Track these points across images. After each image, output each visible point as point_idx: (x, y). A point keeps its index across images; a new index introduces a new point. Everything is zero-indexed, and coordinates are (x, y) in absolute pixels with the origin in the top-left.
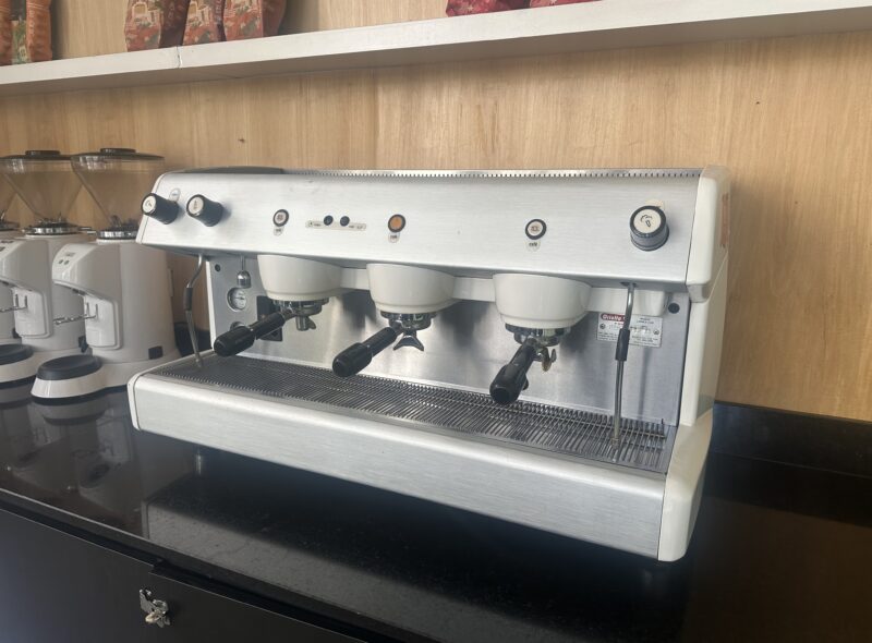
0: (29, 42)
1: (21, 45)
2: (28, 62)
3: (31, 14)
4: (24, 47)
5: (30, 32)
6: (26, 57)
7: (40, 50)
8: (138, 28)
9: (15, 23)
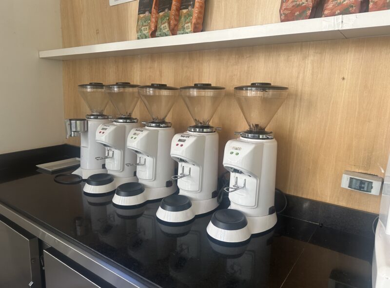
0: (194, 21)
1: (188, 23)
2: (190, 32)
3: (197, 5)
4: (189, 24)
5: (195, 15)
6: (190, 30)
7: (197, 26)
8: (293, 6)
9: (185, 11)
